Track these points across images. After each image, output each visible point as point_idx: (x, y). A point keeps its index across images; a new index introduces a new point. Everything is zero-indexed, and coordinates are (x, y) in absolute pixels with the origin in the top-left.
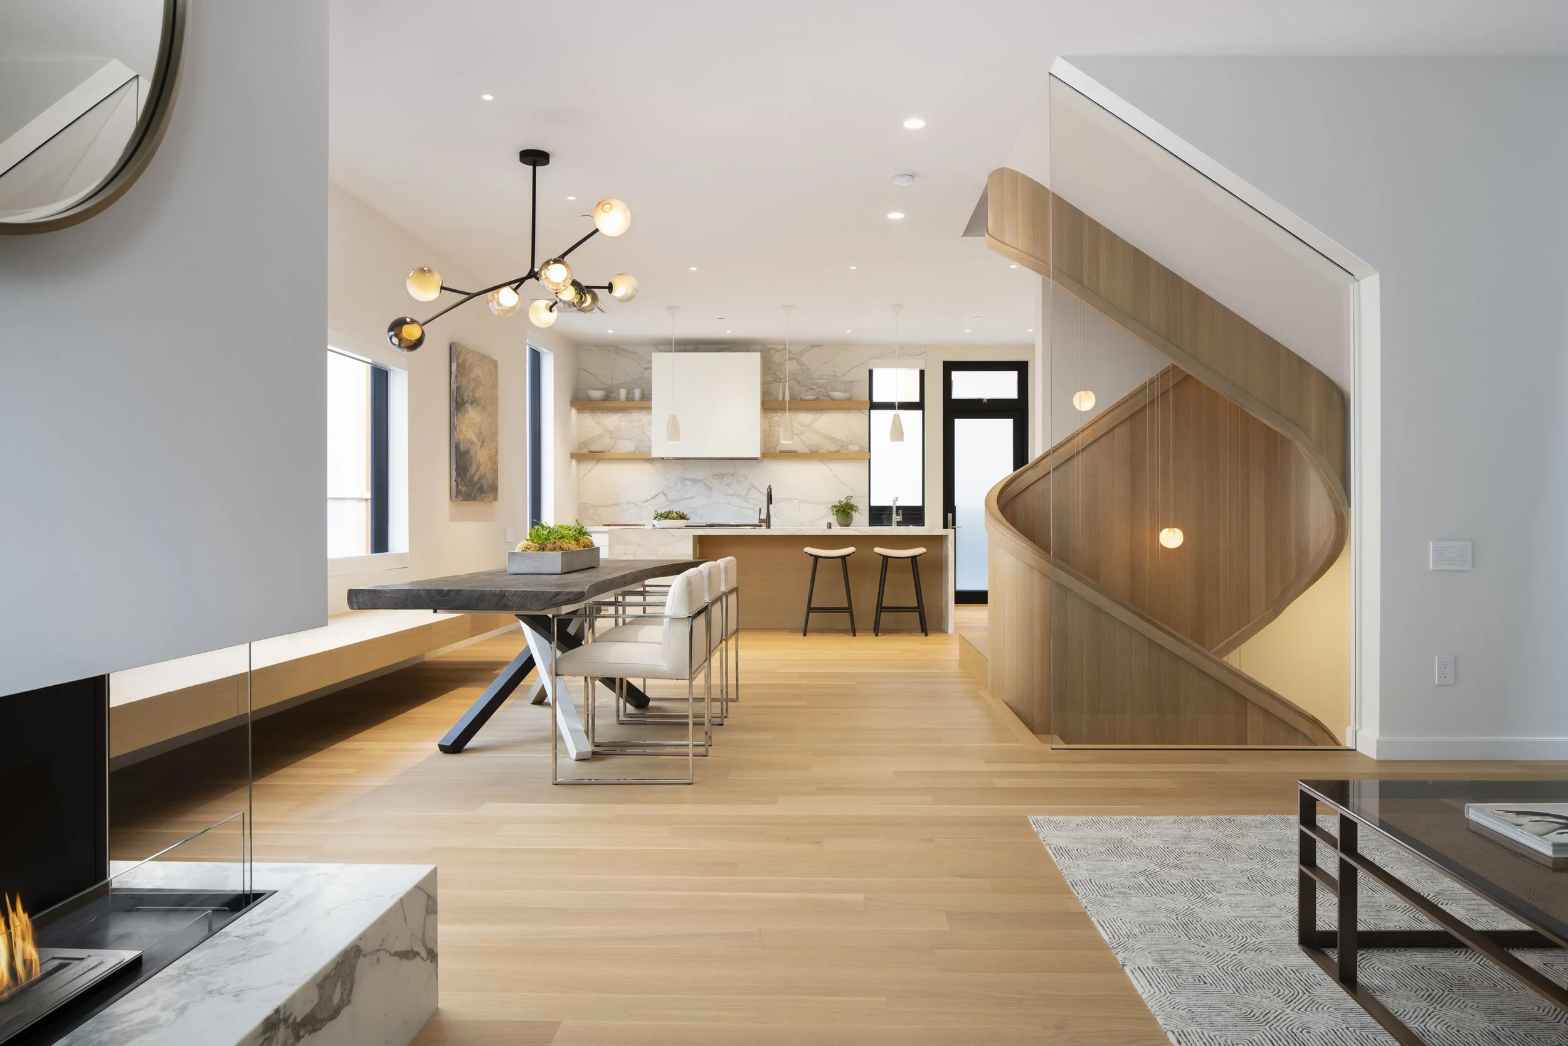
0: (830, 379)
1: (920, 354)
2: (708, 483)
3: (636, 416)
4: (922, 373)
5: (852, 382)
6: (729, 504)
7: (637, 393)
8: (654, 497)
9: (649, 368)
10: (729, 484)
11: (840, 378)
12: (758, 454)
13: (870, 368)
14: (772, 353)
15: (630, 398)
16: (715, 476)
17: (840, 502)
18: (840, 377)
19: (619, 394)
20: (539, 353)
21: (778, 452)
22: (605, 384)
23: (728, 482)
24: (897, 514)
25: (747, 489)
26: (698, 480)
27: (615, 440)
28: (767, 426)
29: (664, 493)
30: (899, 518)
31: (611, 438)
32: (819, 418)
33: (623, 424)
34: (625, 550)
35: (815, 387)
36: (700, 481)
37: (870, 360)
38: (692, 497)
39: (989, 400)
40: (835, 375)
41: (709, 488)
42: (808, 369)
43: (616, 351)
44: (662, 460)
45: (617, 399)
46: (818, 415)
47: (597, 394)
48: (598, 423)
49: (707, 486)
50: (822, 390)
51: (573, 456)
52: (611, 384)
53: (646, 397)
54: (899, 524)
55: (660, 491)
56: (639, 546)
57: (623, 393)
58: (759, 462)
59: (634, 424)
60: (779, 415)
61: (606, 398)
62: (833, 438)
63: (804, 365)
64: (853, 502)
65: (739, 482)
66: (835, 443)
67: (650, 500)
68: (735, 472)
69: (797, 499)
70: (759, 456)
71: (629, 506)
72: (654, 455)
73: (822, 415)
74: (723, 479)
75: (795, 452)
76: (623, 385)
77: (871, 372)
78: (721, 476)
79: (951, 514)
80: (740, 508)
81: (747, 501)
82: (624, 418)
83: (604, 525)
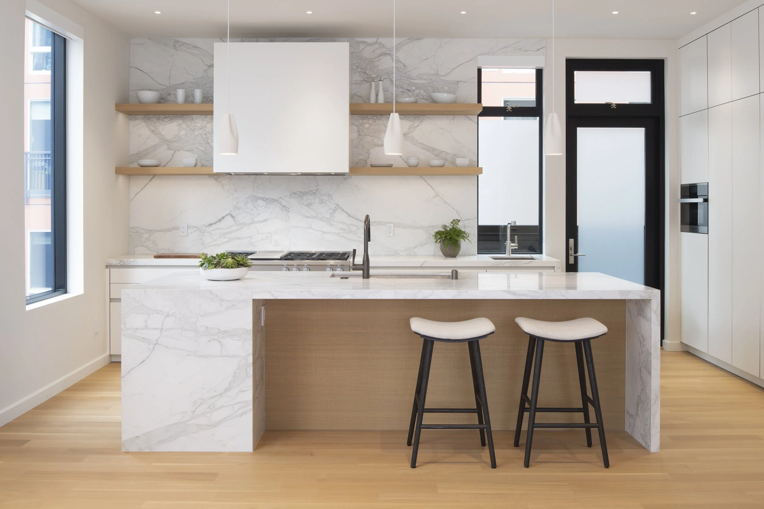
0: (431, 79)
1: (538, 50)
2: (284, 203)
3: (199, 122)
4: (539, 73)
5: (458, 82)
6: (310, 228)
7: (198, 94)
8: (220, 220)
9: (212, 66)
10: (309, 205)
11: (442, 78)
12: (346, 170)
13: (479, 65)
14: (361, 48)
15: (189, 99)
16: (293, 194)
17: (445, 227)
18: (443, 76)
19: (175, 96)
20: (65, 39)
21: (369, 166)
22: (161, 84)
23: (309, 201)
24: (513, 241)
25: (331, 211)
26: (272, 199)
27: (172, 152)
28: (355, 135)
29: (231, 216)
30: (515, 245)
31: (168, 149)
32: (418, 125)
33: (183, 132)
34: (146, 321)
35: (414, 88)
36: (276, 201)
37: (479, 56)
38: (266, 220)
39: (618, 105)
40: (437, 74)
41: (285, 208)
42: (405, 66)
43: (175, 46)
44: (229, 176)
45: (175, 102)
46: (417, 123)
47: (148, 96)
48: (153, 132)
49: (284, 206)
50: (422, 92)
51: (119, 171)
52: (168, 85)
53: (208, 99)
54: (514, 251)
55: (228, 212)
56: (168, 315)
57: (181, 94)
58: (345, 179)
59: (196, 133)
60: (371, 121)
61: (161, 100)
62: (434, 150)
63: (401, 62)
64: (460, 226)
65: (322, 202)
66: (437, 156)
67: (215, 223)
68: (318, 190)
69: (391, 223)
70: (347, 171)
71: (190, 231)
72: (215, 170)
73: (421, 122)
74: (302, 198)
75: (390, 166)
76: (181, 86)
77: (479, 71)
78: (302, 194)
79: (573, 240)
80: (324, 233)
81: (331, 225)
82: (184, 126)
83: (157, 257)
